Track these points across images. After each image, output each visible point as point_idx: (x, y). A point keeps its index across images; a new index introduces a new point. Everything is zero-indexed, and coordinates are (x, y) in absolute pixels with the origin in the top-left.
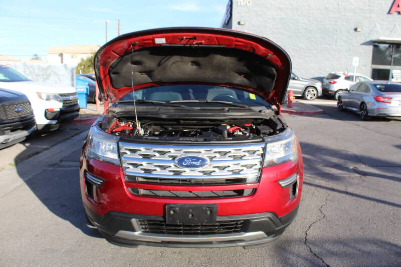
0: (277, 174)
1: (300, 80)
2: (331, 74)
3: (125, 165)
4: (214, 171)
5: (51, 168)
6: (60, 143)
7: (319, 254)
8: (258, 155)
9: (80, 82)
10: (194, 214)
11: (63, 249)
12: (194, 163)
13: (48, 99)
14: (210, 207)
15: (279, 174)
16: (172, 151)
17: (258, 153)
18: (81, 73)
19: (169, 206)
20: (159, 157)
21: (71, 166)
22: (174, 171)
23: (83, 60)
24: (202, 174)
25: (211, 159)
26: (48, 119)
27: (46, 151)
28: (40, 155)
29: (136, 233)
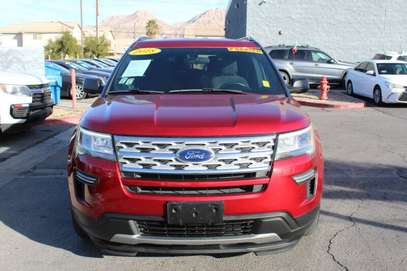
0: (291, 167)
1: (337, 64)
2: (379, 55)
3: (121, 160)
4: (220, 165)
5: (23, 177)
6: (29, 147)
7: (343, 262)
8: (268, 147)
9: (50, 70)
10: (199, 212)
11: (49, 260)
12: (197, 156)
13: (14, 93)
14: (215, 205)
15: (294, 168)
16: (173, 143)
17: (268, 145)
18: (50, 60)
19: (171, 204)
20: (158, 151)
21: (47, 174)
22: (175, 166)
23: (50, 41)
24: (206, 168)
25: (217, 151)
26: (14, 117)
27: (14, 157)
28: (7, 161)
29: (135, 237)
